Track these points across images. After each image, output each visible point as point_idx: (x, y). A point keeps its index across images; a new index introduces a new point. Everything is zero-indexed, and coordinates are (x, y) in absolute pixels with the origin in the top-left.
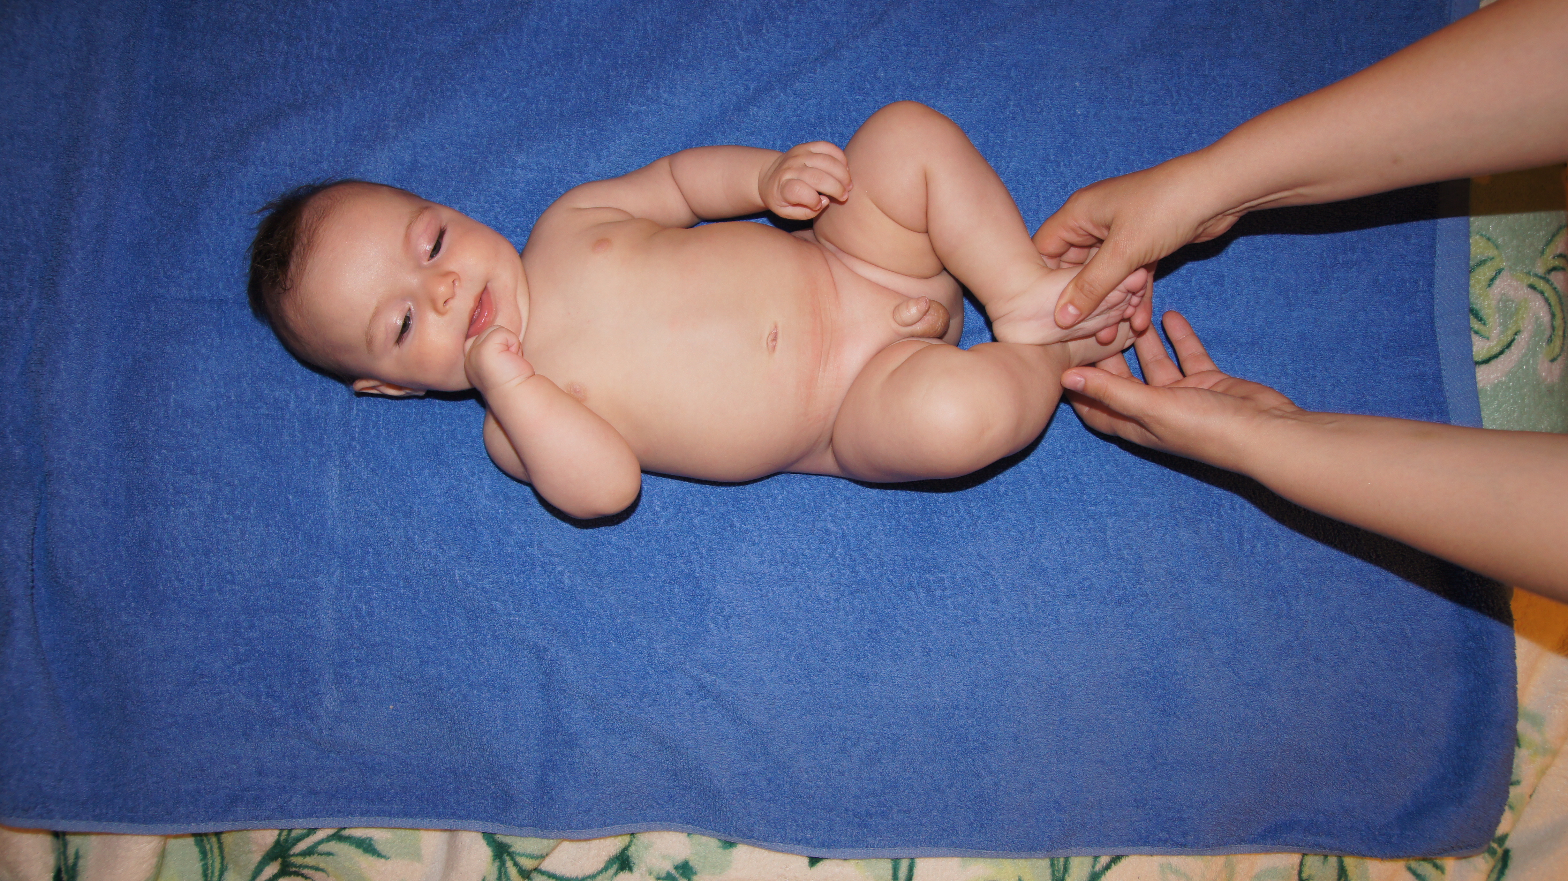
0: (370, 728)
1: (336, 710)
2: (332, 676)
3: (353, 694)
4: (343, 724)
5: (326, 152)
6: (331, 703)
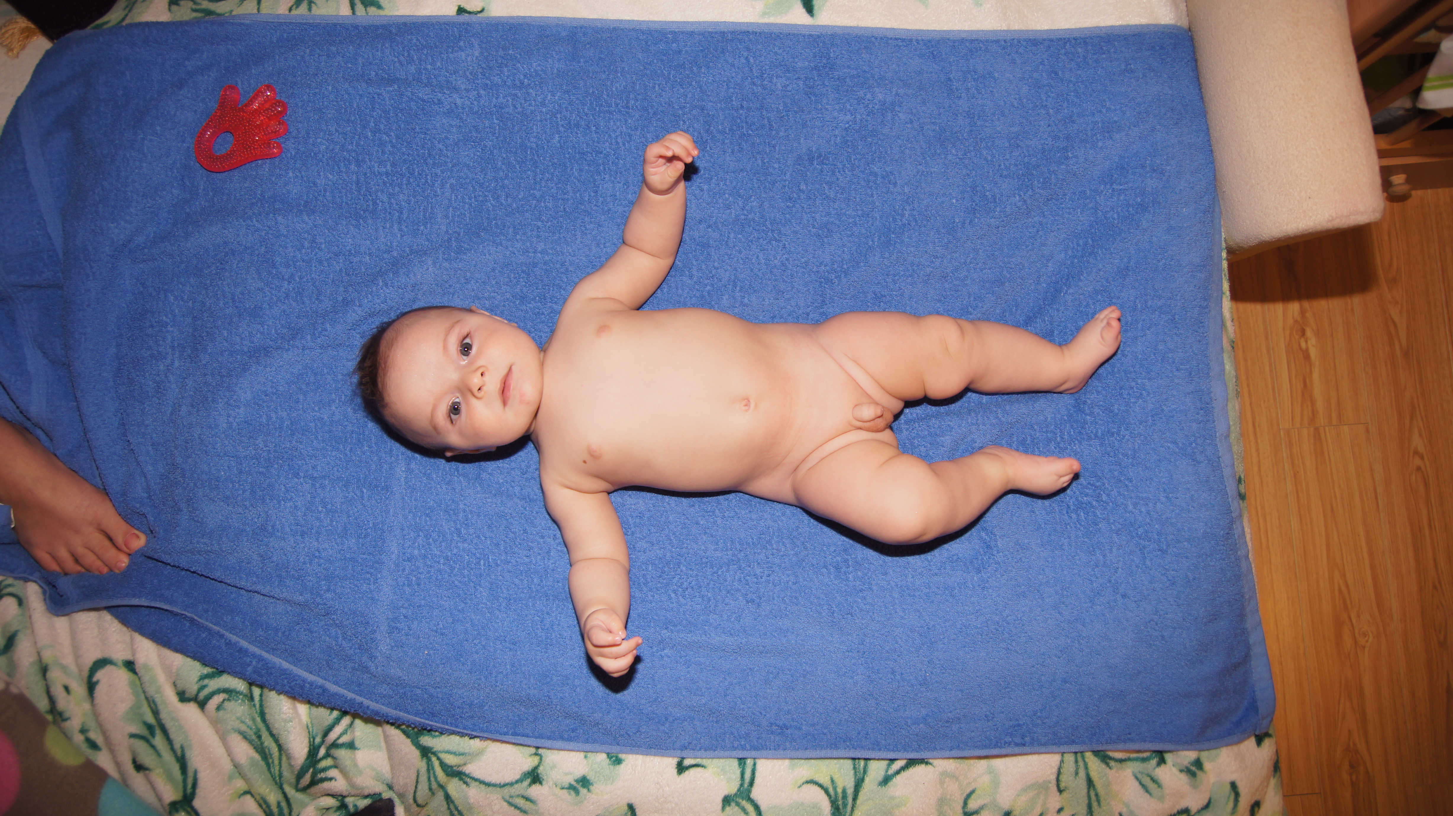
4: (391, 663)
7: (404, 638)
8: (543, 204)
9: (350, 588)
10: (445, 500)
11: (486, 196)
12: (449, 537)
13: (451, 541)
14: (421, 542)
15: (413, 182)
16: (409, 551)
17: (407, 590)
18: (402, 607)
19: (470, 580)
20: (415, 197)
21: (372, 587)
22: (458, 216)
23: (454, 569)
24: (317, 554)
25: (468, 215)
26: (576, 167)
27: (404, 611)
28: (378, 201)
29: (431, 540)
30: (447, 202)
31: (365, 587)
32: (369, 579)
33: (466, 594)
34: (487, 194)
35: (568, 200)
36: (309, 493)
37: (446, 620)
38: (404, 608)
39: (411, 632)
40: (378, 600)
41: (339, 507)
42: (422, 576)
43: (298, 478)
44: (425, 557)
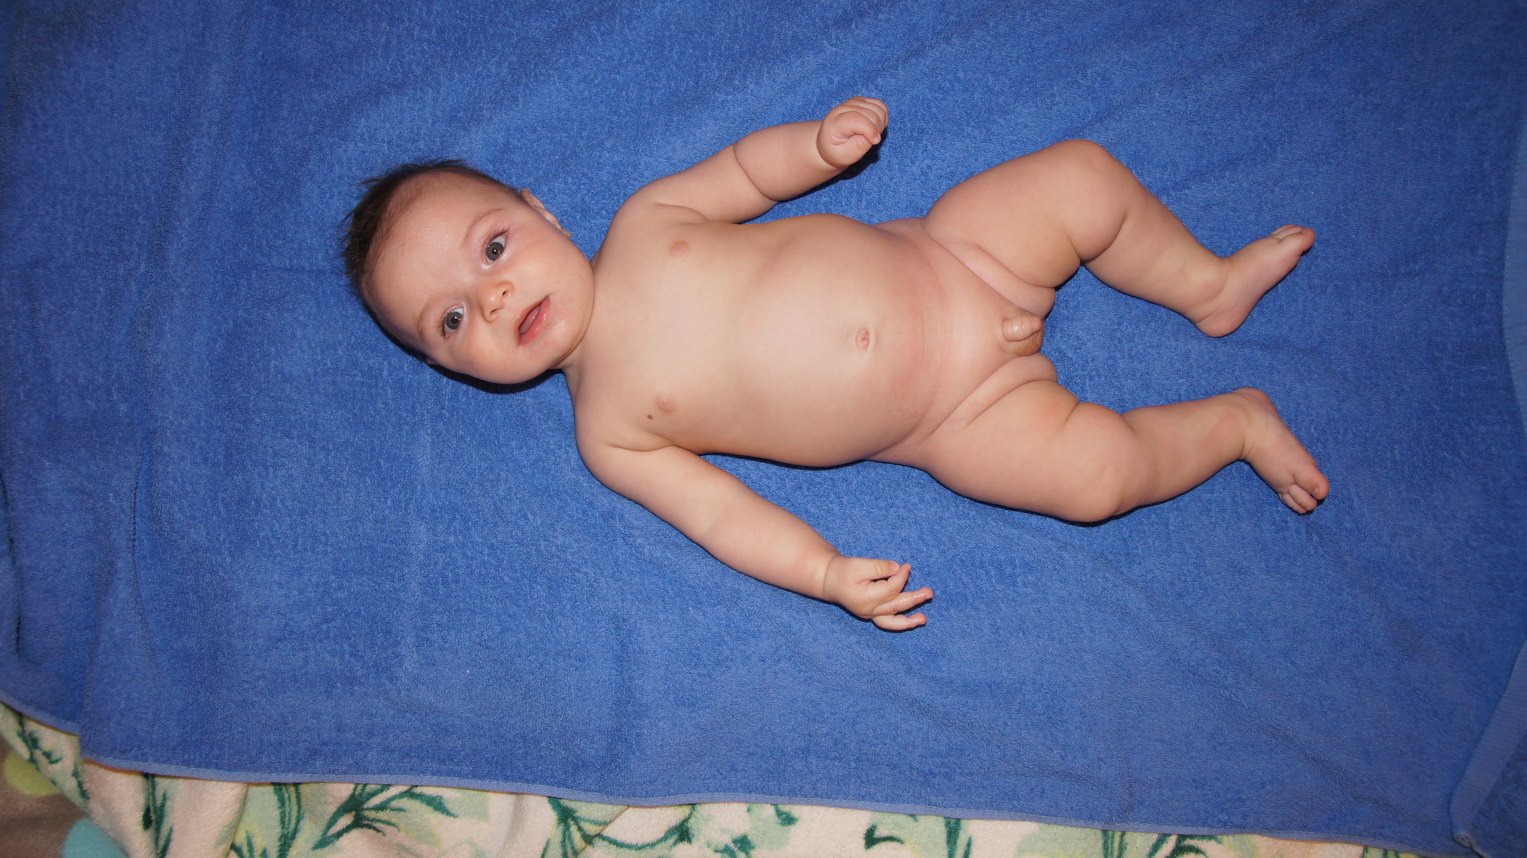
0: (447, 691)
1: (415, 672)
2: (414, 639)
3: (433, 657)
4: (420, 686)
5: (423, 131)
6: (410, 665)
14: (458, 526)
16: (442, 538)
17: (442, 590)
18: (435, 611)
21: (397, 585)
27: (437, 617)
31: (387, 586)
32: (392, 575)
36: (306, 458)
37: (493, 629)
38: (436, 613)
40: (404, 602)
41: (345, 478)
42: (461, 571)
43: (290, 438)
44: (464, 546)
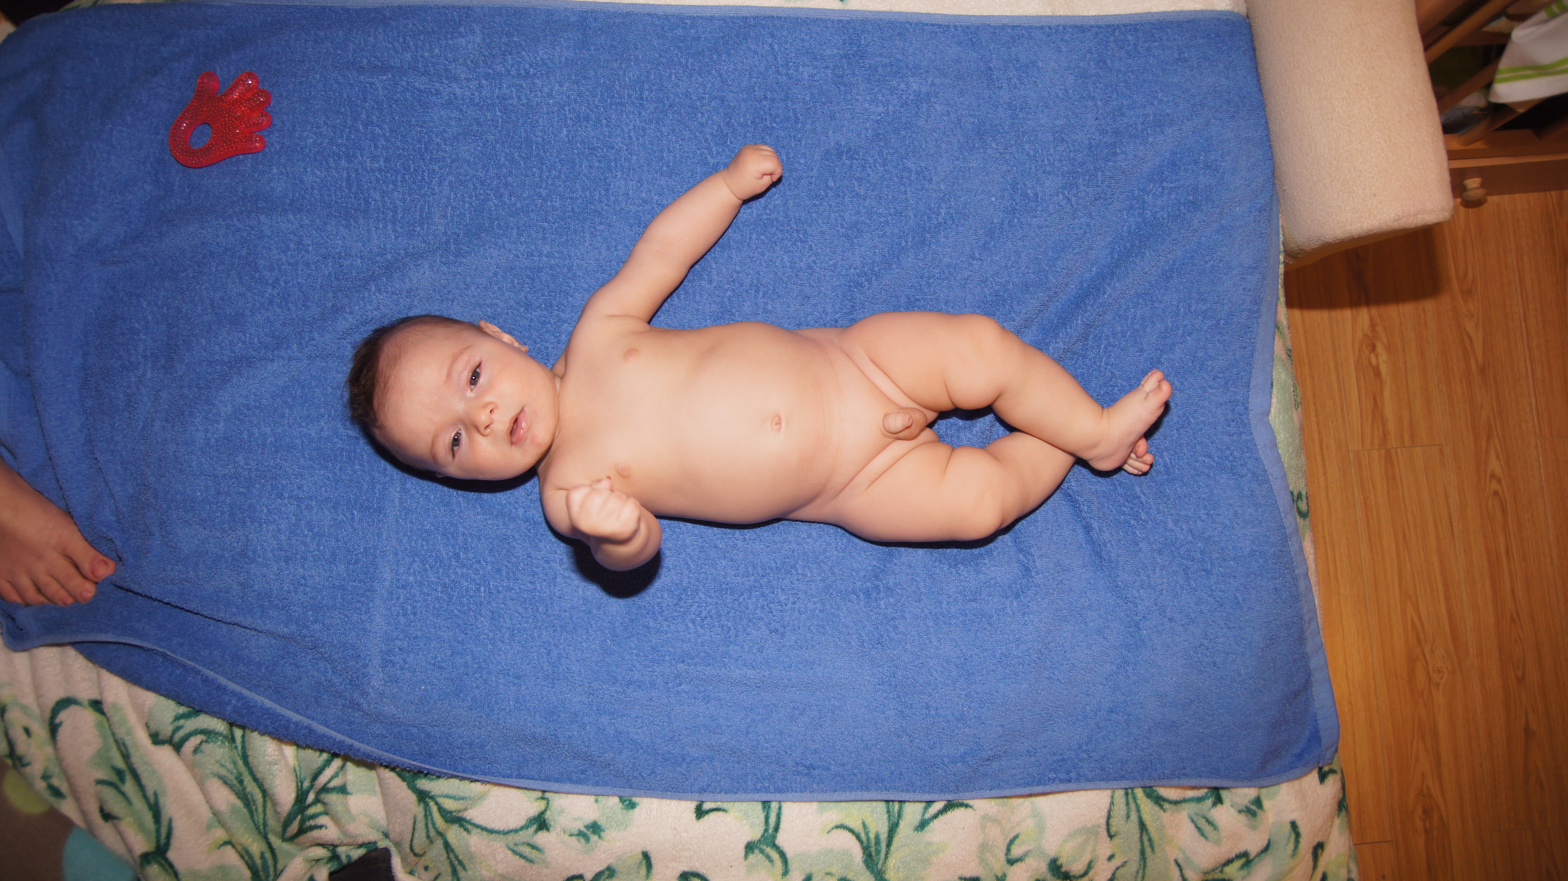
4: (385, 700)
7: (399, 672)
8: (549, 204)
9: (340, 618)
10: (443, 523)
11: (487, 194)
12: (446, 562)
13: (449, 566)
14: (417, 568)
15: (409, 179)
16: (403, 577)
17: (403, 620)
18: (397, 638)
19: (470, 609)
20: (410, 195)
21: (364, 617)
22: (458, 216)
23: (453, 598)
24: (303, 581)
25: (468, 215)
26: (585, 164)
27: (399, 643)
28: (370, 200)
29: (427, 566)
30: (445, 200)
31: (355, 617)
32: (360, 609)
33: (466, 624)
34: (489, 192)
35: (577, 199)
36: (294, 515)
37: (445, 652)
38: (398, 639)
39: (407, 666)
40: (371, 631)
41: (326, 530)
42: (418, 605)
43: (281, 499)
44: (421, 584)
